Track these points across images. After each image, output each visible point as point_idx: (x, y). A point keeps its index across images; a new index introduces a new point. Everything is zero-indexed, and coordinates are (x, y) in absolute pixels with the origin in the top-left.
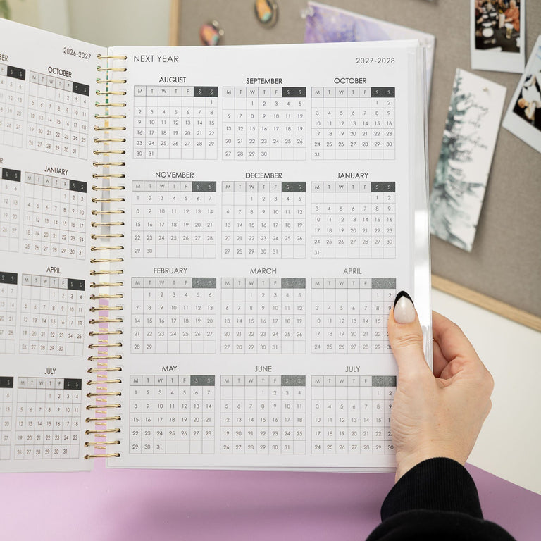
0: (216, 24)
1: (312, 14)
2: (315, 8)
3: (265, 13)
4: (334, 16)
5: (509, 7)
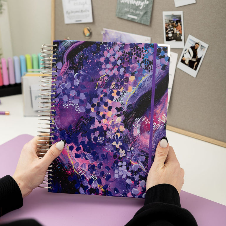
2: (106, 31)
3: (87, 34)
5: (178, 26)
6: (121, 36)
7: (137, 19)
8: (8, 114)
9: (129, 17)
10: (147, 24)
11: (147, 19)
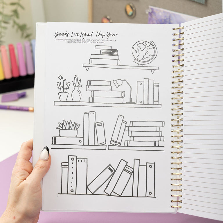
0: (108, 17)
1: (151, 11)
2: (152, 9)
3: (130, 12)
4: (161, 12)
6: (170, 17)
8: (33, 111)
10: (201, 2)
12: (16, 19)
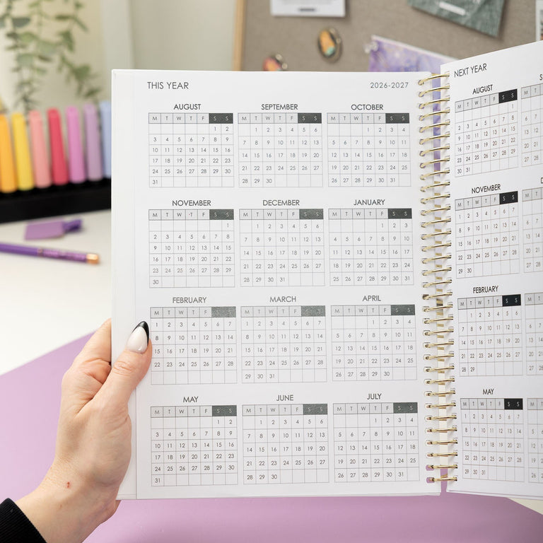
0: (279, 57)
1: (375, 47)
2: (379, 43)
3: (329, 48)
4: (398, 49)
7: (465, 16)
8: (96, 262)
9: (442, 10)
10: (490, 33)
11: (491, 16)
12: (67, 53)
